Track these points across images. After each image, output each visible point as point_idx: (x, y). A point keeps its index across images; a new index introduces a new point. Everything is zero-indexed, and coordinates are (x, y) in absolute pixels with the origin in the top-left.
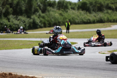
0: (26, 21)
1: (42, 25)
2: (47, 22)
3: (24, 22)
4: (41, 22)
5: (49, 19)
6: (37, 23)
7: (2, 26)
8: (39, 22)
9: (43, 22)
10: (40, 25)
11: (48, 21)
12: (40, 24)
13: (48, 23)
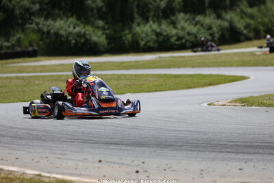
0: (213, 25)
1: (251, 35)
2: (261, 28)
3: (210, 28)
4: (247, 26)
5: (266, 20)
6: (240, 29)
7: (160, 40)
8: (242, 28)
9: (253, 26)
10: (245, 35)
11: (264, 25)
12: (245, 32)
13: (265, 28)
